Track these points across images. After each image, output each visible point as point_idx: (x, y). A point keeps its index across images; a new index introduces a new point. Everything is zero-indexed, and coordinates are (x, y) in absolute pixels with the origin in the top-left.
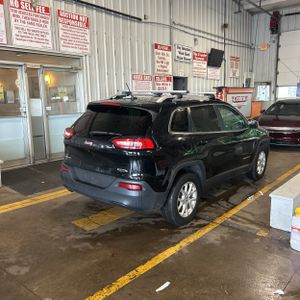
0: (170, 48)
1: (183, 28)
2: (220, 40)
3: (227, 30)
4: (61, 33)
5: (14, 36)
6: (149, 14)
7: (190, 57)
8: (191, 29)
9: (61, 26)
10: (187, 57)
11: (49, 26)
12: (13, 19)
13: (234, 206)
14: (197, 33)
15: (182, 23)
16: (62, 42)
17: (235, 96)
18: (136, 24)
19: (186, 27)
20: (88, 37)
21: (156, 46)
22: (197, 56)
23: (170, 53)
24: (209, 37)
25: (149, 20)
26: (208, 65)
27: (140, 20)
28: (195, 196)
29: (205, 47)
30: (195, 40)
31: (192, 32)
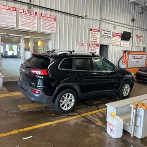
0: (99, 31)
1: (107, 21)
2: (130, 27)
3: (135, 22)
4: (42, 23)
5: (20, 25)
6: (88, 15)
7: (111, 35)
8: (112, 21)
9: (42, 20)
10: (109, 35)
11: (36, 20)
12: (20, 17)
13: (99, 109)
14: (116, 24)
15: (107, 19)
16: (42, 27)
17: (135, 55)
18: (80, 19)
19: (109, 21)
20: (55, 25)
21: (91, 30)
22: (115, 35)
23: (99, 33)
24: (123, 25)
25: (88, 18)
26: (122, 39)
27: (83, 17)
28: (73, 101)
29: (120, 30)
30: (114, 27)
31: (113, 23)
